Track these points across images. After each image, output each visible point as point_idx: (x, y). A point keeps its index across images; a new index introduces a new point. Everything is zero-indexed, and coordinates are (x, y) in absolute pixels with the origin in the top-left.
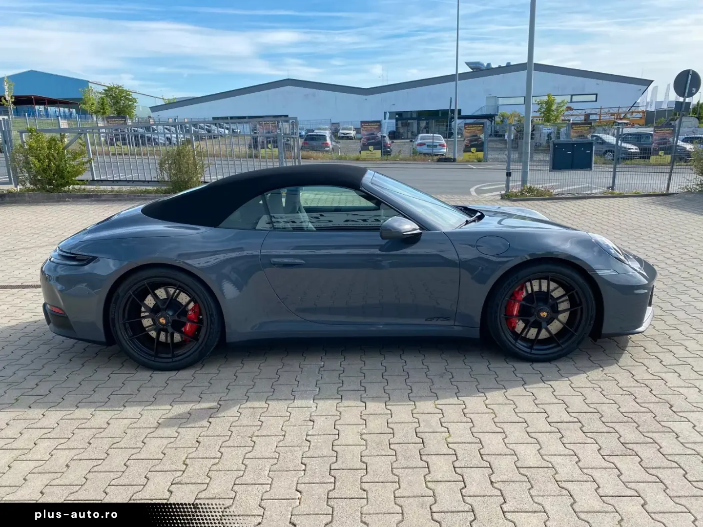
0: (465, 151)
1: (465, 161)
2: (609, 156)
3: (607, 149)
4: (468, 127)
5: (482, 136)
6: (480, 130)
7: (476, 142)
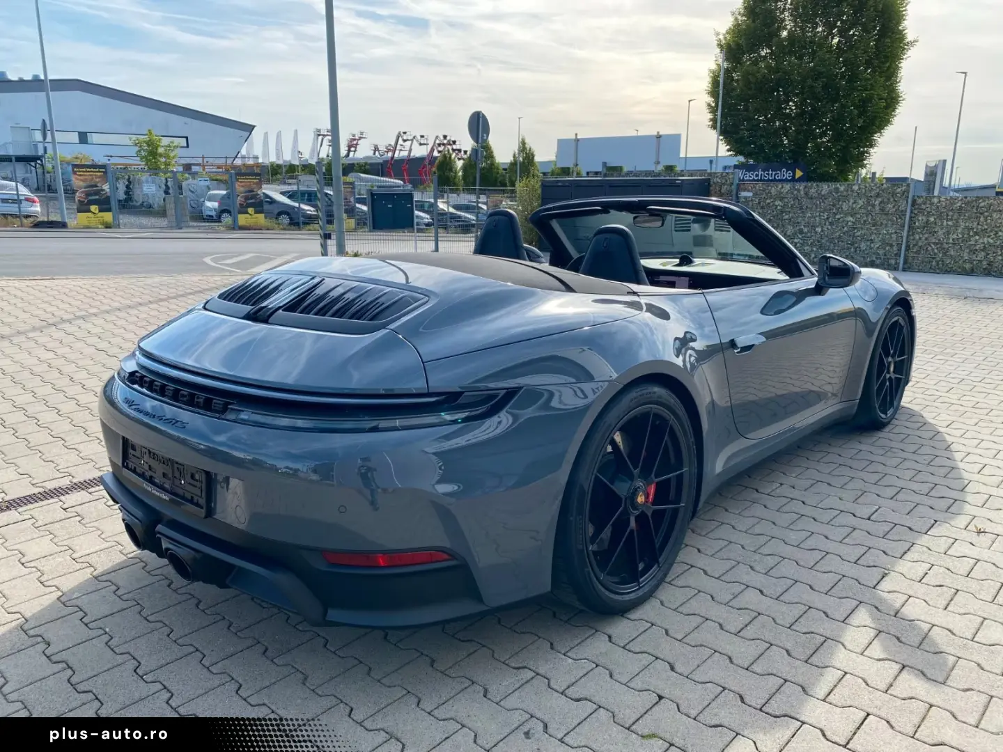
0: (79, 211)
1: (82, 227)
2: (285, 220)
3: (280, 210)
4: (80, 171)
5: (106, 187)
6: (100, 177)
7: (97, 197)
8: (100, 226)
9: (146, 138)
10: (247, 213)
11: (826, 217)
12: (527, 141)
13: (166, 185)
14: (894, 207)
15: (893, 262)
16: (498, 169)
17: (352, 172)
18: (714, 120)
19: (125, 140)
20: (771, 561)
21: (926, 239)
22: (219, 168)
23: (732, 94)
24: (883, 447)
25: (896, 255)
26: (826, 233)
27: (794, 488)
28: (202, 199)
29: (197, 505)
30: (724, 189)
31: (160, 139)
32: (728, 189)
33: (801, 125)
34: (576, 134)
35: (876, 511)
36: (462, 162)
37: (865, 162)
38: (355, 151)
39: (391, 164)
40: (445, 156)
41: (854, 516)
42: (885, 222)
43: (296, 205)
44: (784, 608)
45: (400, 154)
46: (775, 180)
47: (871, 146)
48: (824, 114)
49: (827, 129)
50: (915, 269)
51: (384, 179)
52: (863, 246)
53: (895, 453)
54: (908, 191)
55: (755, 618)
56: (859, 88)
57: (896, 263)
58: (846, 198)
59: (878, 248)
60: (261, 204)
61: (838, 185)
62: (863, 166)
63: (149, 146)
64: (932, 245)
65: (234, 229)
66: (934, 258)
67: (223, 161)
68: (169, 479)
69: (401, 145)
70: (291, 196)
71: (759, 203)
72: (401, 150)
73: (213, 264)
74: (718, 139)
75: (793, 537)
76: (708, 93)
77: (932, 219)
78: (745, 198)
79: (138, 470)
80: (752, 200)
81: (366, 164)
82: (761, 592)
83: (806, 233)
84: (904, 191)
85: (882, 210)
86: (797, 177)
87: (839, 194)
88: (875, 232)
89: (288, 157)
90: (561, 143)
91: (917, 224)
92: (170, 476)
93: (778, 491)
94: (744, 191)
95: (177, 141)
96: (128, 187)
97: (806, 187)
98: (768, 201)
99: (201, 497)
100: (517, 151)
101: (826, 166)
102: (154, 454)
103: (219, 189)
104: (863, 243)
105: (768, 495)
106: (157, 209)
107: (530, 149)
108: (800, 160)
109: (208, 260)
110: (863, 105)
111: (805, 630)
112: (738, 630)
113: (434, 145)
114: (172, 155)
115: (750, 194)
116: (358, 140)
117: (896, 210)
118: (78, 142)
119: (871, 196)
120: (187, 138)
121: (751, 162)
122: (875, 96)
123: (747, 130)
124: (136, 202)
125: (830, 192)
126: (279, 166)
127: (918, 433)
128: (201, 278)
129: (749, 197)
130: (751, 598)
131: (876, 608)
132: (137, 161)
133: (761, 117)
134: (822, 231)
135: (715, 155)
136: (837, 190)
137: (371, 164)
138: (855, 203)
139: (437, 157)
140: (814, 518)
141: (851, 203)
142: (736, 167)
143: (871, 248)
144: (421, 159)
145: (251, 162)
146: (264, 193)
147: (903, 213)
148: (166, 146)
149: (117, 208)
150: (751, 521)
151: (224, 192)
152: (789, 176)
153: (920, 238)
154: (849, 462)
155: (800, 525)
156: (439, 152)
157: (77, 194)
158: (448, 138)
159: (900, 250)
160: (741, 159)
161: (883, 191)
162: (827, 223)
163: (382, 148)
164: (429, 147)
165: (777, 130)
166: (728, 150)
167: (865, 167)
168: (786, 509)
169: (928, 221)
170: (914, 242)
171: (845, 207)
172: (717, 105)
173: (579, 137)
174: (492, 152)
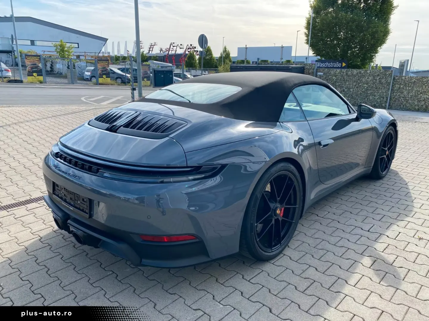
0: (28, 76)
1: (30, 82)
2: (119, 81)
3: (117, 76)
4: (28, 58)
5: (40, 65)
6: (37, 61)
7: (36, 69)
8: (38, 82)
9: (60, 43)
10: (103, 77)
11: (355, 84)
12: (227, 47)
13: (68, 65)
14: (385, 81)
15: (384, 105)
16: (214, 59)
17: (150, 60)
18: (307, 40)
19: (50, 44)
20: (322, 252)
21: (399, 95)
22: (92, 57)
23: (316, 29)
24: (376, 194)
25: (385, 102)
26: (355, 92)
27: (334, 214)
28: (84, 71)
29: (85, 212)
30: (310, 71)
31: (66, 44)
32: (312, 71)
33: (346, 43)
34: (246, 45)
35: (372, 227)
36: (198, 56)
37: (373, 60)
38: (152, 51)
39: (167, 56)
40: (191, 54)
41: (362, 229)
42: (381, 87)
43: (124, 74)
44: (327, 278)
45: (172, 52)
46: (333, 67)
47: (376, 53)
48: (356, 38)
49: (357, 45)
50: (394, 108)
51: (165, 63)
52: (371, 98)
53: (382, 197)
54: (392, 74)
55: (313, 283)
56: (372, 27)
57: (385, 106)
58: (364, 76)
59: (377, 99)
60: (108, 74)
61: (361, 71)
62: (372, 62)
63: (61, 47)
64: (402, 98)
65: (97, 84)
66: (402, 104)
67: (94, 54)
68: (73, 201)
69: (172, 48)
70: (122, 70)
71: (326, 78)
72: (172, 51)
73: (85, 101)
74: (309, 49)
75: (333, 240)
76: (305, 28)
77: (402, 86)
78: (320, 75)
79: (60, 196)
80: (323, 76)
81: (156, 56)
82: (316, 269)
83: (346, 92)
84: (390, 74)
85: (380, 82)
86: (343, 66)
87: (361, 74)
88: (376, 91)
89: (123, 53)
90: (239, 49)
91: (395, 88)
92: (73, 199)
93: (327, 216)
94: (319, 72)
95: (73, 45)
96: (51, 65)
97: (346, 71)
98: (330, 77)
99: (87, 209)
100: (222, 52)
101: (356, 61)
102: (66, 189)
103: (91, 67)
104: (371, 96)
105: (322, 217)
106: (64, 75)
107: (228, 51)
108: (345, 58)
109: (83, 99)
110: (373, 35)
111: (336, 291)
112: (304, 290)
113: (186, 49)
114: (71, 51)
115: (322, 74)
116: (153, 46)
117: (386, 82)
118: (30, 45)
119: (375, 76)
120: (78, 44)
121: (323, 59)
122: (379, 31)
123: (322, 45)
124: (56, 72)
125: (357, 73)
126: (119, 57)
127: (393, 187)
128: (76, 107)
129: (322, 75)
130: (311, 272)
131: (370, 279)
132: (55, 53)
133: (328, 39)
134: (353, 91)
135: (307, 55)
136: (360, 73)
137: (159, 57)
138: (368, 78)
139: (187, 54)
140: (343, 230)
141: (366, 79)
142: (316, 61)
143: (374, 99)
144: (180, 55)
145: (106, 55)
146: (110, 69)
147: (389, 83)
148: (68, 47)
149: (45, 74)
150: (313, 231)
151: (93, 68)
152: (340, 66)
153: (396, 95)
154: (360, 202)
155: (336, 233)
156: (188, 52)
157: (27, 68)
158: (192, 46)
159: (387, 100)
160: (319, 57)
161: (381, 73)
162: (355, 87)
163: (164, 50)
164: (184, 49)
165: (335, 45)
166: (313, 54)
167: (373, 62)
168: (330, 225)
169: (400, 87)
170: (394, 96)
171: (364, 80)
172: (309, 33)
173: (247, 47)
174: (212, 52)
